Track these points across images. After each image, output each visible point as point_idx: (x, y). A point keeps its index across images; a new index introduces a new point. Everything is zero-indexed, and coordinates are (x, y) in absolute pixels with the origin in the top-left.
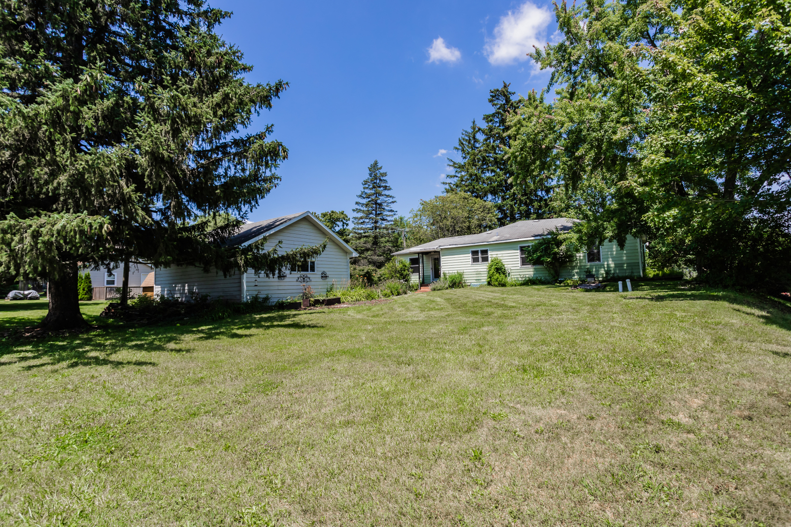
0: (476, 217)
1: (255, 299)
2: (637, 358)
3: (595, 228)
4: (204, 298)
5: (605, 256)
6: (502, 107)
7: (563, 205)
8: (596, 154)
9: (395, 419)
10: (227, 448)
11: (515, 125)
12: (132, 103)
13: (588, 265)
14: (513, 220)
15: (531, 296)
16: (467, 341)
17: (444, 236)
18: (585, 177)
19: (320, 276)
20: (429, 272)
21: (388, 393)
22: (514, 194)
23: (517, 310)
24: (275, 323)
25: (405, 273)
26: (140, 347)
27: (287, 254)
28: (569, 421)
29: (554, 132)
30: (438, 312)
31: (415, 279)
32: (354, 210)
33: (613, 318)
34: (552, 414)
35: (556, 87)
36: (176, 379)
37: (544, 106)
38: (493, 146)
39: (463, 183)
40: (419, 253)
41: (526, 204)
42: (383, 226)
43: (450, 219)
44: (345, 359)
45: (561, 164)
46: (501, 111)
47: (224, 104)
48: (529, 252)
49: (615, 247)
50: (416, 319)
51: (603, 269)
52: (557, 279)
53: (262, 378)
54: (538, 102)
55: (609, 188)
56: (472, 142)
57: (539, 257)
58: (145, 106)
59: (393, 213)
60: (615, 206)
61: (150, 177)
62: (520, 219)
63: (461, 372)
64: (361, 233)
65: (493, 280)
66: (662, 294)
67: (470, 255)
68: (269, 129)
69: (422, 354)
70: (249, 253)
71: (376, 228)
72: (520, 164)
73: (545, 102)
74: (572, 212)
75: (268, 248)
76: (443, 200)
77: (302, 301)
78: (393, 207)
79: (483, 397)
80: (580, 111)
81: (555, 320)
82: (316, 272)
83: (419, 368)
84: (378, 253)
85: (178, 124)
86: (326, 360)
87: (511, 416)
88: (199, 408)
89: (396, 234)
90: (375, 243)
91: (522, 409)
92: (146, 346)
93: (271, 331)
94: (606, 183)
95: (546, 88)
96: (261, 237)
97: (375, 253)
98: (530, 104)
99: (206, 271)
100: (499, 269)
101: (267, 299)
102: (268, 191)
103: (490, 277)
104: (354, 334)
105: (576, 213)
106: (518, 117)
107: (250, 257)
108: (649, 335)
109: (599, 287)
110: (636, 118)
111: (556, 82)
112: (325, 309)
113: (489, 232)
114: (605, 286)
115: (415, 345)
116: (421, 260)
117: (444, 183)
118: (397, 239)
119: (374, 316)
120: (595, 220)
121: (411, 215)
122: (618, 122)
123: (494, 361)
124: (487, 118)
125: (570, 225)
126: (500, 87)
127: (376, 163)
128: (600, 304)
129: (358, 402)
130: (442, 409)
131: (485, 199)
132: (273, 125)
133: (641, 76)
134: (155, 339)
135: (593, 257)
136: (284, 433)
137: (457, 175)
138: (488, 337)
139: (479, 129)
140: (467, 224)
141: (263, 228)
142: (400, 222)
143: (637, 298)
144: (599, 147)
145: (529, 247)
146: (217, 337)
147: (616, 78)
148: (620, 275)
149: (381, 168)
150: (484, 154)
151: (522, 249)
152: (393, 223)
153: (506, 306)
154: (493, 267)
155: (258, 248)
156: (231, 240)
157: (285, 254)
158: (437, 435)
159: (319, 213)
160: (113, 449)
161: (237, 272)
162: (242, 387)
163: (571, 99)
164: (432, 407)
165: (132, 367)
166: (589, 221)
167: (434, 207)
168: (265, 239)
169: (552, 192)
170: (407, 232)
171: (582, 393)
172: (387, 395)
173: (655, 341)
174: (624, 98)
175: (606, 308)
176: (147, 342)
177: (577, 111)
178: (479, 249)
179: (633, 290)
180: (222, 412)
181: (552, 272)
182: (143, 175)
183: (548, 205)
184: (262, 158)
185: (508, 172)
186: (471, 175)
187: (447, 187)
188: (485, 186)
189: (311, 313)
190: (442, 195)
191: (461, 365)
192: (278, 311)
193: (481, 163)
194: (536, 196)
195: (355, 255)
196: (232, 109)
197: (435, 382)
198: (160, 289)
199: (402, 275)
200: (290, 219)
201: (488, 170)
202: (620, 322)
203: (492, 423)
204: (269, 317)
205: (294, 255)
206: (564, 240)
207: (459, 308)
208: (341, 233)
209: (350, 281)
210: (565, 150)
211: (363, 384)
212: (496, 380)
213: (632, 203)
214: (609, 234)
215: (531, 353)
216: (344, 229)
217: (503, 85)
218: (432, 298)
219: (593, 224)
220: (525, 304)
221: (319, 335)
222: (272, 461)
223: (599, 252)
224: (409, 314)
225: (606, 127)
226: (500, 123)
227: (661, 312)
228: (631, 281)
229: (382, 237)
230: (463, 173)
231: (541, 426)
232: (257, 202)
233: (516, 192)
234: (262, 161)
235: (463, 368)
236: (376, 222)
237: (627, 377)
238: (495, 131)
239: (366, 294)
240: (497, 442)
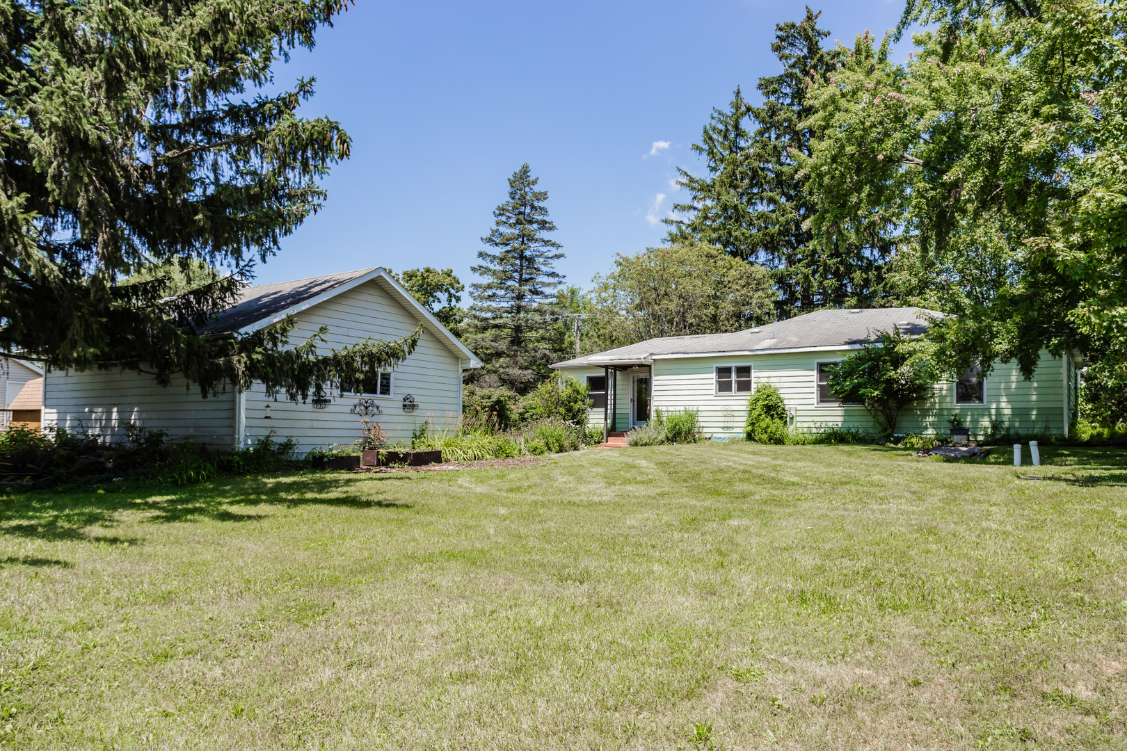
0: (731, 297)
1: (264, 444)
2: (1022, 589)
3: (974, 332)
4: (155, 439)
5: (993, 392)
6: (801, 63)
7: (914, 281)
8: (986, 179)
9: (556, 672)
10: (238, 714)
11: (824, 107)
12: (13, 15)
13: (958, 408)
14: (808, 306)
15: (830, 465)
16: (695, 543)
17: (662, 333)
18: (964, 223)
19: (400, 405)
20: (626, 406)
21: (540, 629)
22: (814, 252)
23: (801, 491)
24: (309, 495)
25: (576, 407)
26: (29, 532)
27: (335, 356)
28: (873, 687)
29: (904, 127)
30: (642, 487)
31: (596, 420)
32: (474, 269)
33: (989, 514)
34: (845, 675)
35: (915, 30)
36: (116, 593)
37: (888, 70)
38: (775, 147)
39: (708, 223)
40: (607, 367)
41: (836, 274)
42: (535, 305)
43: (676, 299)
44: (455, 567)
45: (914, 194)
46: (797, 71)
47: (216, 33)
48: (836, 376)
49: (1014, 372)
50: (596, 499)
51: (987, 418)
52: (890, 435)
53: (293, 596)
54: (874, 61)
55: (1013, 250)
56: (732, 136)
57: (856, 388)
58: (43, 24)
59: (556, 280)
60: (1019, 289)
61: (57, 178)
62: (823, 305)
63: (680, 599)
64: (486, 319)
65: (758, 430)
66: (1096, 473)
67: (714, 375)
68: (306, 88)
69: (608, 565)
70: (258, 349)
71: (519, 309)
72: (829, 190)
73: (890, 60)
74: (933, 296)
75: (296, 341)
76: (664, 256)
77: (360, 454)
78: (557, 266)
79: (721, 642)
80: (960, 87)
81: (873, 512)
82: (392, 396)
83: (600, 587)
84: (521, 361)
85: (119, 71)
86: (418, 568)
87: (768, 675)
88: (173, 646)
89: (560, 324)
90: (517, 341)
91: (791, 664)
92: (40, 529)
93: (301, 510)
94: (1009, 238)
95: (894, 30)
96: (282, 315)
97: (516, 363)
98: (859, 63)
99: (163, 381)
100: (773, 409)
101: (287, 446)
102: (300, 219)
103: (753, 424)
104: (471, 523)
105: (940, 299)
106: (831, 90)
107: (260, 357)
108: (1053, 547)
109: (974, 454)
110: (1075, 107)
111: (916, 20)
112: (411, 471)
113: (757, 329)
114: (988, 453)
115: (595, 547)
116: (610, 382)
117: (666, 222)
118: (562, 334)
119: (511, 490)
120: (976, 317)
121: (594, 286)
122: (1036, 114)
123: (746, 581)
124: (767, 86)
125: (924, 323)
126: (799, 19)
127: (525, 171)
128: (968, 485)
129: (484, 642)
130: (643, 658)
131: (752, 259)
132: (313, 79)
133: (1083, 24)
134: (57, 517)
135: (969, 392)
136: (345, 691)
137: (696, 204)
138: (739, 539)
139: (749, 109)
140: (711, 310)
141: (283, 298)
142: (570, 300)
143: (1044, 479)
144: (993, 164)
145: (836, 364)
146: (189, 517)
147: (1040, 20)
148: (1021, 432)
149: (535, 182)
150: (756, 164)
151: (822, 368)
152: (554, 300)
153: (779, 482)
154: (760, 403)
155: (274, 340)
156: (217, 320)
157: (330, 355)
158: (632, 702)
159: (399, 270)
160: (14, 710)
161: (229, 387)
162: (254, 612)
163: (945, 59)
164: (625, 655)
165: (20, 567)
166: (963, 317)
167: (645, 272)
168: (290, 321)
169: (893, 252)
170: (584, 321)
171: (905, 642)
172: (538, 634)
173: (1062, 560)
174: (1052, 63)
175: (977, 495)
176: (43, 522)
177: (954, 86)
178: (733, 364)
179: (1042, 463)
180: (221, 655)
181: (882, 419)
182: (43, 176)
183: (883, 279)
184: (295, 153)
185: (804, 204)
186: (725, 208)
187: (674, 229)
188: (754, 231)
189: (381, 479)
190: (660, 246)
191: (683, 586)
192: (314, 473)
193: (747, 181)
194: (860, 258)
195: (475, 363)
196: (231, 44)
197: (632, 613)
198: (55, 416)
199: (569, 410)
200: (341, 283)
201: (762, 199)
202: (1002, 522)
203: (732, 685)
204: (294, 483)
205: (349, 360)
206: (911, 354)
207: (685, 481)
208: (445, 317)
209: (462, 417)
210: (924, 165)
211: (494, 612)
212: (747, 614)
213: (1056, 284)
214: (1001, 345)
215: (821, 569)
216: (451, 309)
217: (804, 15)
218: (630, 460)
219: (971, 323)
220: (818, 480)
221: (401, 522)
222: (328, 734)
223: (980, 384)
224: (583, 488)
225: (1011, 124)
226: (793, 97)
227: (1086, 506)
228: (1039, 445)
229: (531, 329)
230: (709, 203)
231: (823, 692)
232: (275, 242)
233: (819, 248)
234: (295, 159)
235: (685, 591)
236: (520, 297)
237: (996, 619)
238: (782, 115)
239: (494, 446)
240: (741, 716)
